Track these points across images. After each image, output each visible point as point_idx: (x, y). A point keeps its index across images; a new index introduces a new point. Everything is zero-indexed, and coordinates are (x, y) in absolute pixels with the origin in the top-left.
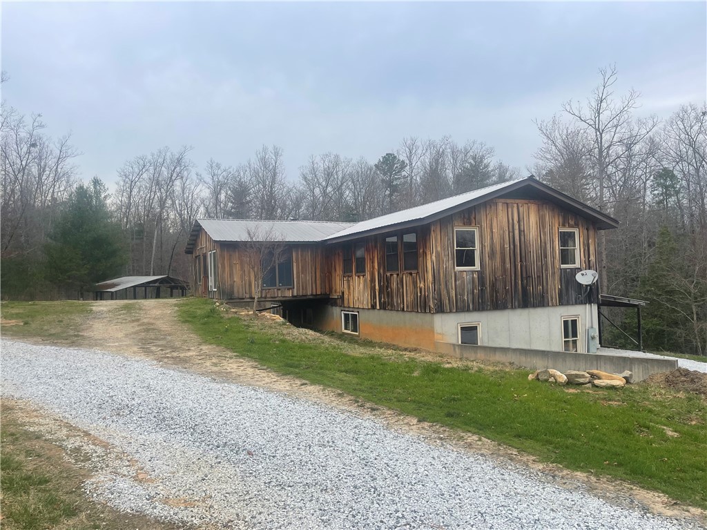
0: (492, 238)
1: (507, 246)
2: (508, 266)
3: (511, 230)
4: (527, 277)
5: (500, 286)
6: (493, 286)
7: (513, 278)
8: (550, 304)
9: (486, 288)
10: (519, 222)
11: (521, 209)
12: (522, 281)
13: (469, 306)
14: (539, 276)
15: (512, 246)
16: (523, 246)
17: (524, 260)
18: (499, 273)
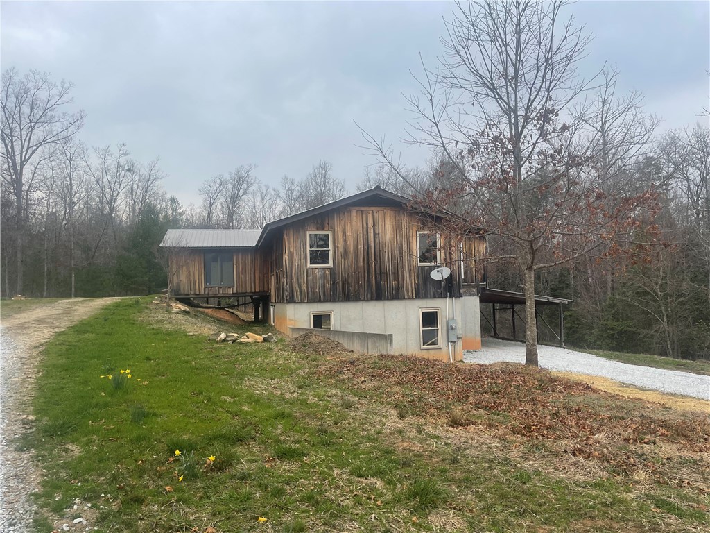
0: (345, 241)
1: (360, 247)
2: (361, 263)
3: (365, 233)
4: (381, 273)
5: (352, 281)
6: (346, 281)
7: (366, 274)
8: (406, 297)
9: (338, 282)
10: (374, 226)
11: (376, 215)
12: (376, 277)
13: (320, 297)
14: (395, 273)
15: (366, 247)
16: (377, 247)
17: (378, 258)
18: (351, 270)
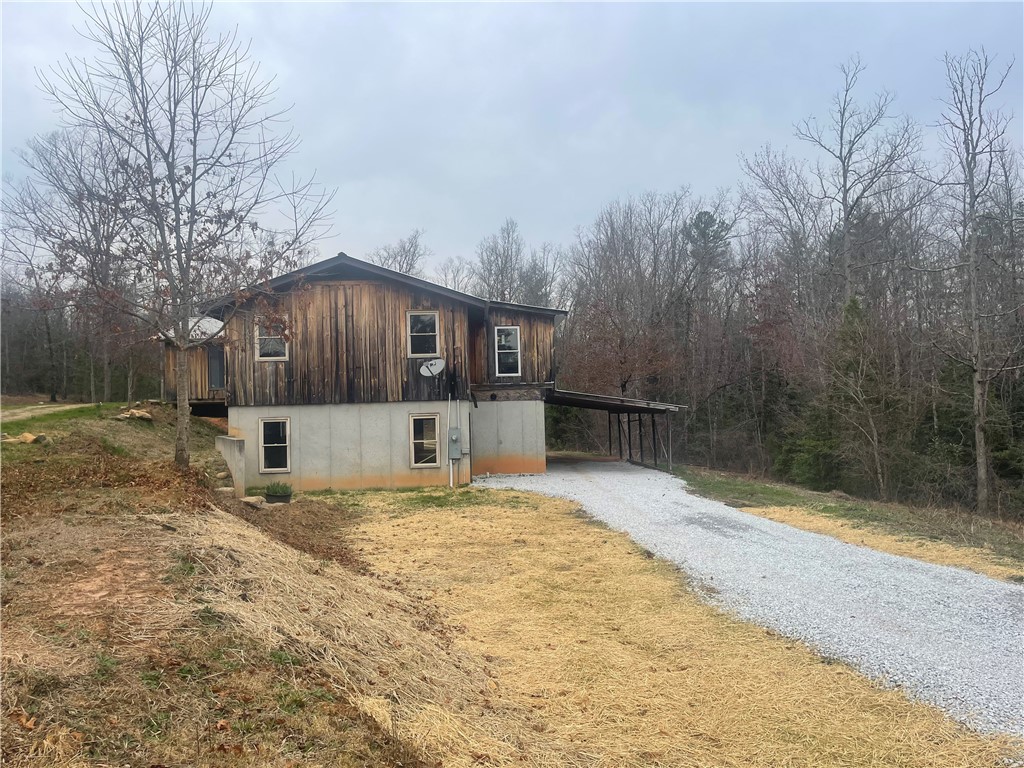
0: (305, 326)
1: (327, 333)
2: (328, 355)
3: (333, 315)
4: (355, 368)
5: (315, 378)
6: (306, 378)
7: (334, 369)
8: (390, 399)
9: (296, 380)
10: (346, 306)
11: (349, 292)
12: (348, 372)
13: (271, 400)
14: (374, 368)
15: (334, 334)
16: (350, 334)
17: (351, 348)
18: (314, 363)
